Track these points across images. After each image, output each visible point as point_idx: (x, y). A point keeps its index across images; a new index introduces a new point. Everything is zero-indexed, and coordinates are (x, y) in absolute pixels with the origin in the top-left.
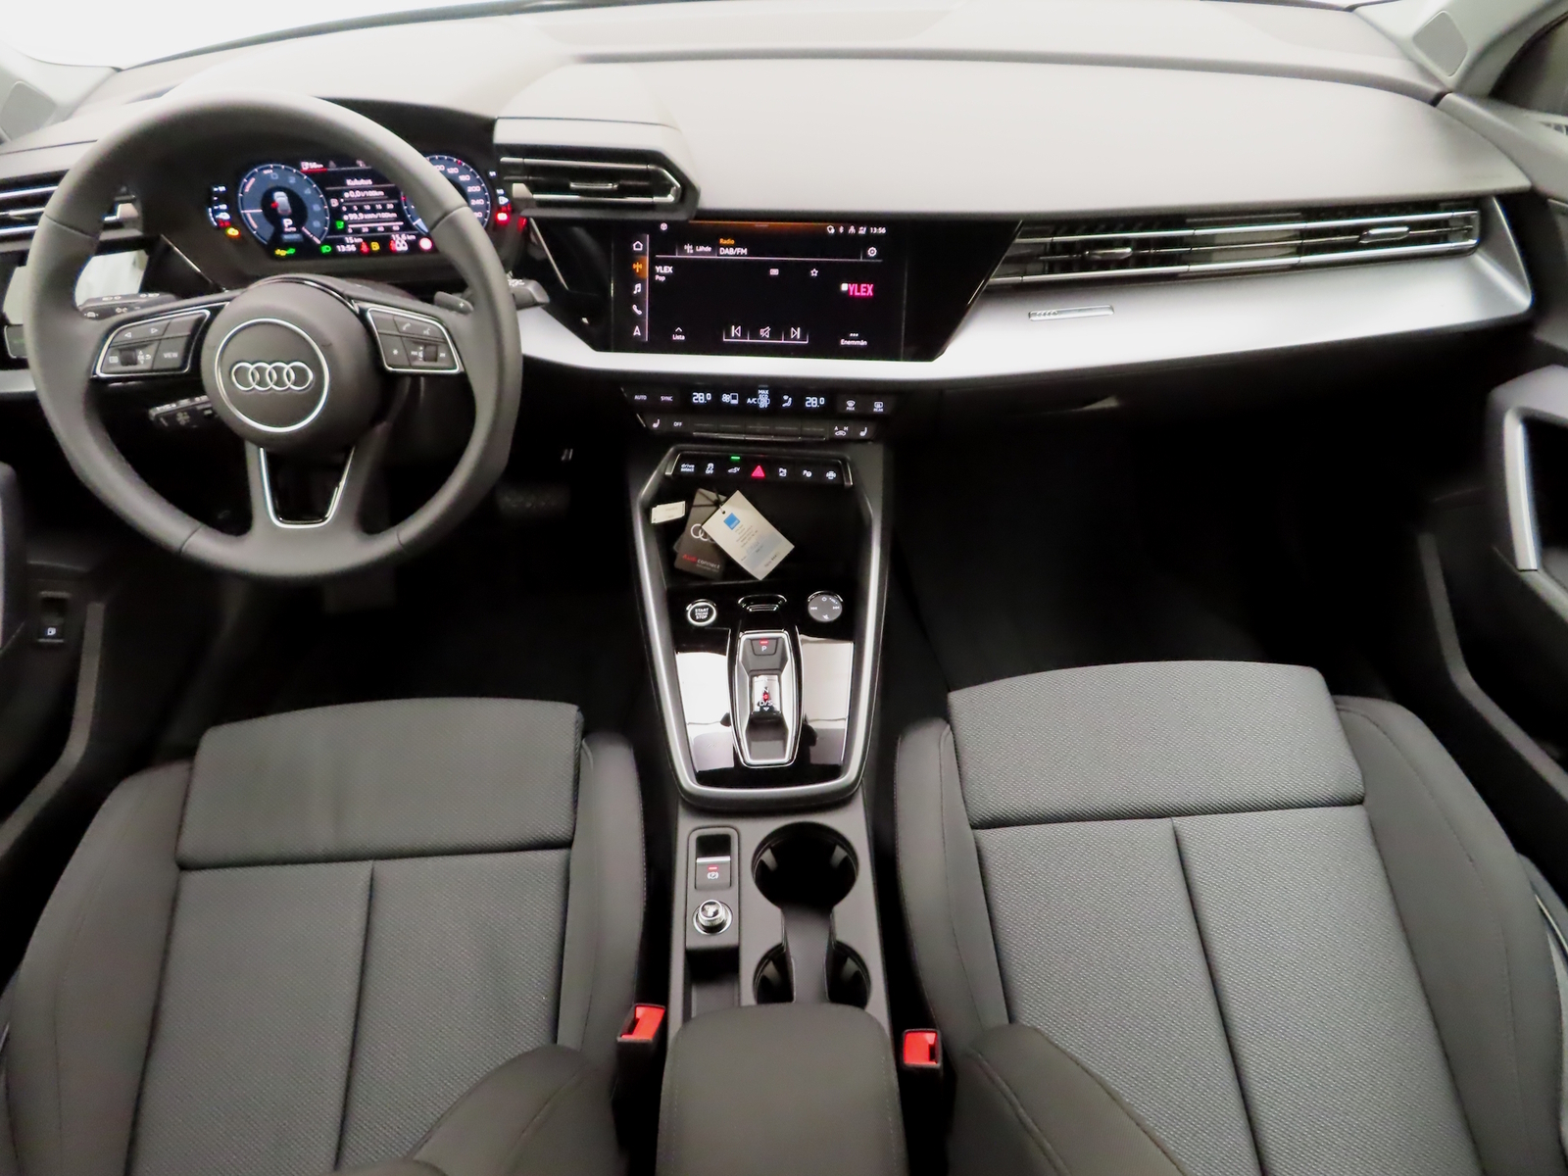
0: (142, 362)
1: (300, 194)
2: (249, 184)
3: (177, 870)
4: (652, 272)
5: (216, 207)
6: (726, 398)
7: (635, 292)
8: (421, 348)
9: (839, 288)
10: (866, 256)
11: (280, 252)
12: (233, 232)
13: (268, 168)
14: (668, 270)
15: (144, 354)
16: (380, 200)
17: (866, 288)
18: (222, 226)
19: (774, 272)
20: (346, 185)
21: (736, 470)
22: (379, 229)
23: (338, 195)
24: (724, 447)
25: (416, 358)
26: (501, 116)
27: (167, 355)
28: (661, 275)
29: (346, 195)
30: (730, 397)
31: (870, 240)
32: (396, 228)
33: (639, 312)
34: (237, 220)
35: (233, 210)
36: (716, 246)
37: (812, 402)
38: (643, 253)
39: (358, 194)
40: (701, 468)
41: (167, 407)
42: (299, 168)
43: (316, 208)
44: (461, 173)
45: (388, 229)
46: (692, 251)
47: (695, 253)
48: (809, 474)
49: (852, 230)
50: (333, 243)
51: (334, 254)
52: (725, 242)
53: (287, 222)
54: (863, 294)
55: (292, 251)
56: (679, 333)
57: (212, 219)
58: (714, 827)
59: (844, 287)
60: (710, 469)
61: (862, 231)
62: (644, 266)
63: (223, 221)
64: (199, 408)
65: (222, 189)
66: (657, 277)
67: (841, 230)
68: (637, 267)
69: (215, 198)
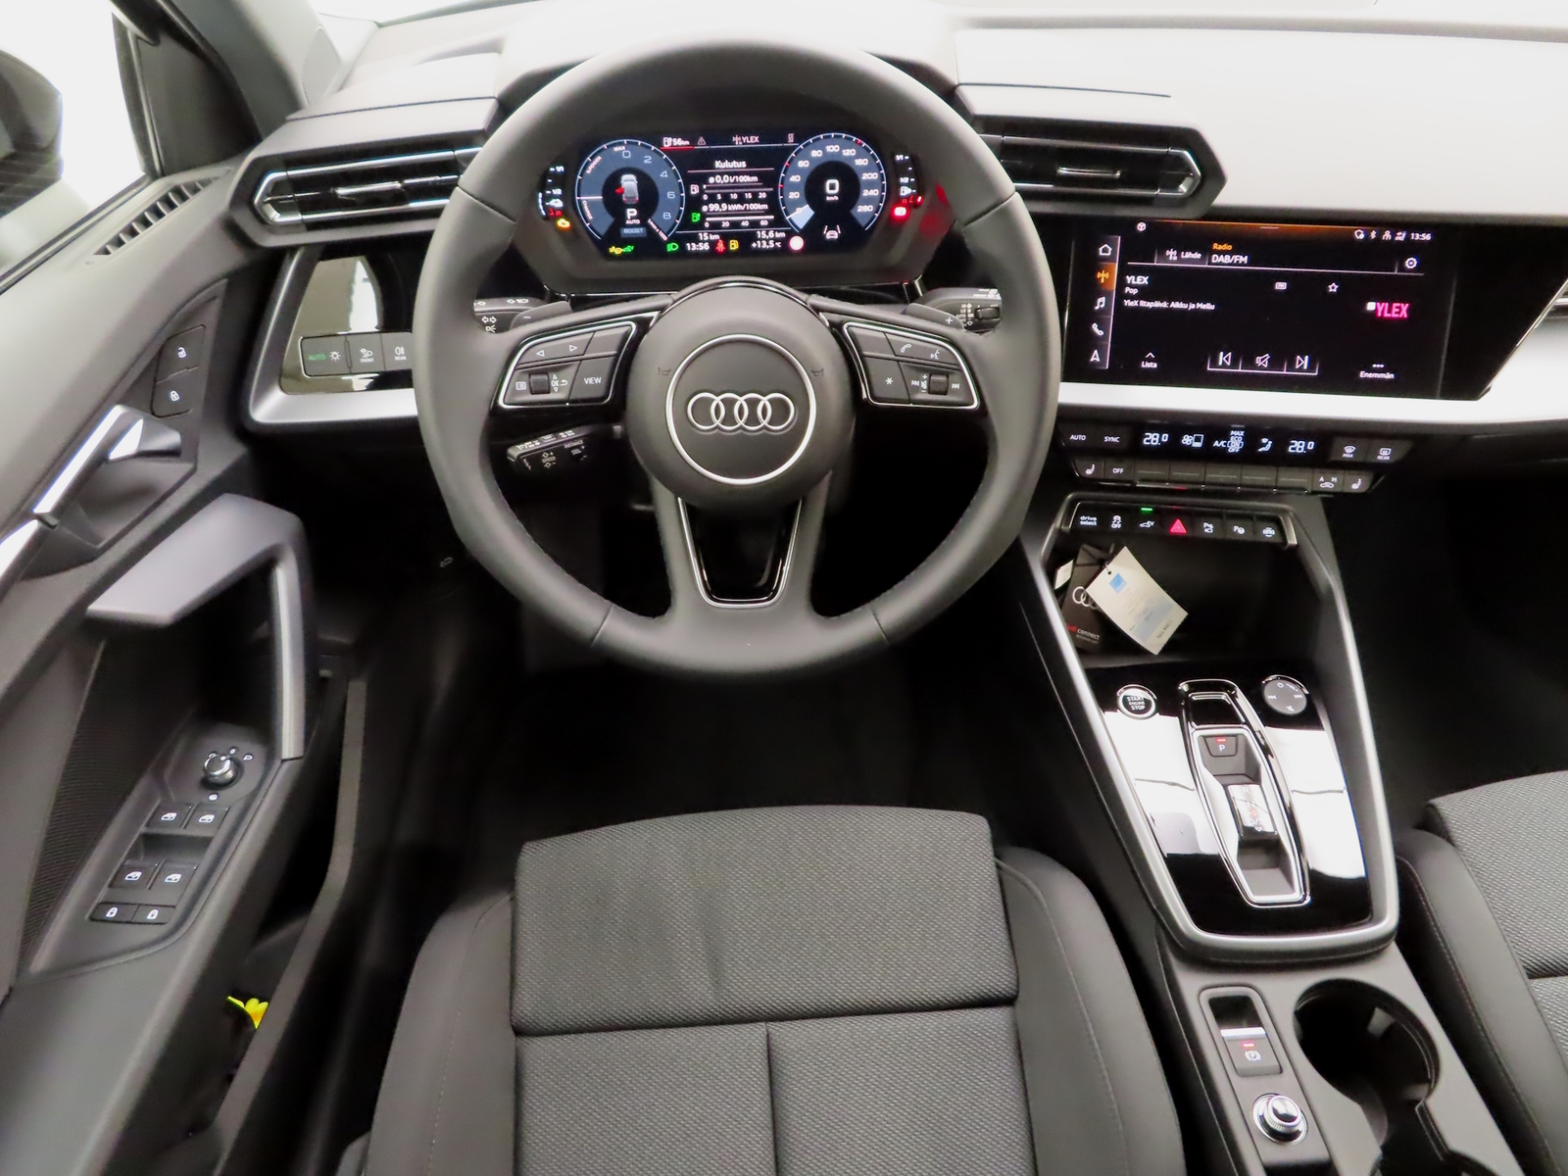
0: (556, 389)
1: (653, 177)
2: (593, 164)
3: (513, 1037)
4: (1122, 284)
5: (548, 192)
6: (1187, 440)
7: (1097, 308)
8: (925, 377)
9: (1365, 305)
10: (1402, 269)
11: (615, 250)
12: (563, 223)
13: (621, 144)
14: (1143, 280)
15: (559, 379)
16: (751, 187)
17: (1400, 308)
18: (552, 215)
19: (1281, 286)
20: (713, 167)
21: (1149, 524)
22: (743, 224)
23: (701, 180)
24: (1134, 496)
25: (918, 389)
26: (962, 81)
27: (589, 381)
28: (1132, 286)
29: (711, 180)
30: (1193, 438)
31: (1410, 248)
32: (764, 223)
33: (1100, 333)
34: (571, 209)
35: (568, 197)
36: (1207, 252)
37: (1298, 447)
38: (1111, 259)
39: (727, 179)
40: (1105, 521)
41: (530, 446)
42: (659, 144)
43: (671, 195)
44: (858, 156)
45: (755, 224)
46: (1175, 258)
47: (1180, 260)
48: (1241, 531)
49: (1387, 235)
50: (681, 240)
51: (683, 253)
52: (1220, 247)
53: (631, 212)
54: (1394, 315)
55: (629, 249)
56: (1150, 360)
57: (541, 207)
58: (1229, 986)
59: (1371, 306)
60: (1117, 522)
61: (1401, 237)
62: (1111, 274)
63: (554, 210)
64: (567, 446)
65: (560, 169)
66: (1127, 289)
67: (1373, 235)
68: (1102, 276)
69: (550, 181)
